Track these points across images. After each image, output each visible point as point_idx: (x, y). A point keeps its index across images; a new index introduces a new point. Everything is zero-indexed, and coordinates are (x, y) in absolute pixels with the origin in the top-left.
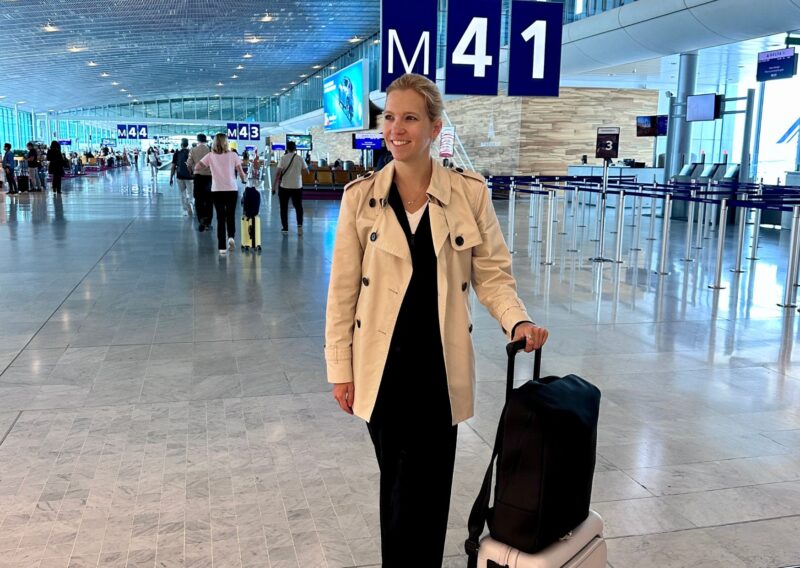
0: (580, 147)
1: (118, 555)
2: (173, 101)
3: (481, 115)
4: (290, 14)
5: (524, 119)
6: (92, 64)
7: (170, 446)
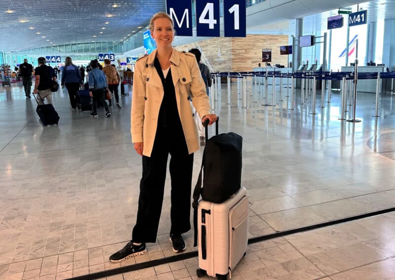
0: (257, 60)
1: (42, 241)
2: (72, 44)
3: (215, 47)
4: (126, 4)
5: (233, 48)
6: (32, 28)
7: (68, 193)
